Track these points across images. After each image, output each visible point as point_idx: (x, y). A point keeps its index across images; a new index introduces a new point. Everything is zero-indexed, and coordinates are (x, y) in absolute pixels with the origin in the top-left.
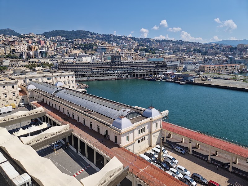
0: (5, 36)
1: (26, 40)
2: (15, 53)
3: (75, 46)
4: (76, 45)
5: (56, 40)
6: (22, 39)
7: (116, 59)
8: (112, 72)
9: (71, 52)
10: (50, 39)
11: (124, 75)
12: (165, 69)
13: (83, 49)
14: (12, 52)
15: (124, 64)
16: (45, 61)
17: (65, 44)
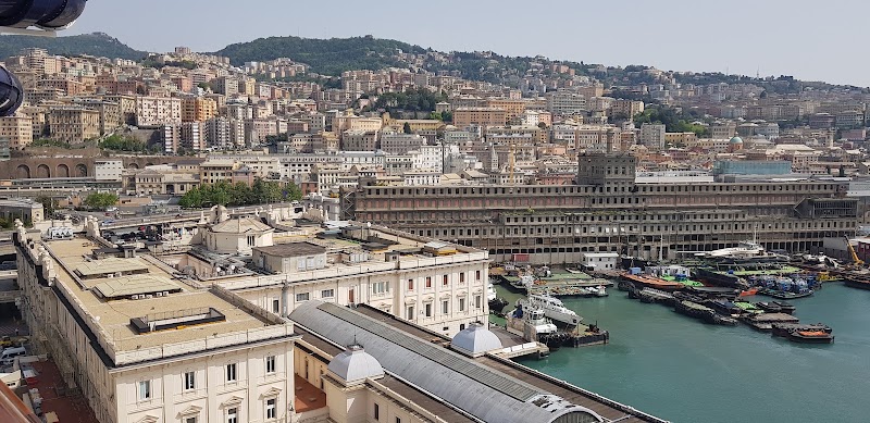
0: (94, 61)
1: (173, 76)
2: (135, 128)
3: (364, 103)
4: (364, 97)
5: (273, 76)
6: (157, 74)
7: (613, 169)
8: (593, 231)
9: (347, 127)
10: (247, 69)
11: (648, 248)
12: (845, 221)
13: (393, 111)
14: (125, 125)
15: (648, 193)
16: (264, 165)
17: (307, 90)
